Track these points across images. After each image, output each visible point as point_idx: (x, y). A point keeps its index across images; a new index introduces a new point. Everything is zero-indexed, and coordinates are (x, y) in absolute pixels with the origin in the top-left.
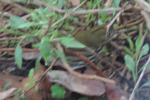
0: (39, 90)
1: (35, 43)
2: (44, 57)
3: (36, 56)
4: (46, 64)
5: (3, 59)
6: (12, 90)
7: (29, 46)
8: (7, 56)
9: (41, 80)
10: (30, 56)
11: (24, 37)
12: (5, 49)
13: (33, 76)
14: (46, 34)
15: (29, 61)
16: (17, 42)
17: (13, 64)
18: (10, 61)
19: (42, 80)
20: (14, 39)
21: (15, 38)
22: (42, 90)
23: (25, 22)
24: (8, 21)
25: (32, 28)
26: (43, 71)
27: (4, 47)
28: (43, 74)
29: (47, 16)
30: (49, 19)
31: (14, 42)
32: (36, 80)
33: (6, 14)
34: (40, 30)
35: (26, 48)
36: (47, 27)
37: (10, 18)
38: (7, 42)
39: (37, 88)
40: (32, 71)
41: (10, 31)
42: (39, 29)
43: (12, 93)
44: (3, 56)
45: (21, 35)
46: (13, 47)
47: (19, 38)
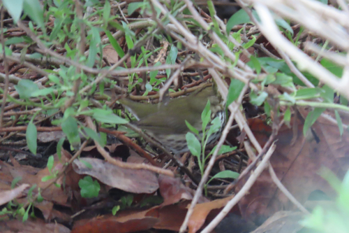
0: (62, 186)
1: (54, 118)
2: (69, 138)
3: (58, 137)
4: (72, 149)
5: (9, 142)
6: (24, 186)
7: (46, 123)
8: (15, 138)
9: (64, 172)
10: (48, 137)
11: (38, 110)
12: (11, 128)
13: (54, 166)
14: (71, 105)
15: (48, 144)
16: (28, 117)
17: (24, 150)
18: (19, 146)
19: (66, 173)
20: (24, 114)
21: (26, 111)
22: (67, 186)
23: (40, 89)
24: (15, 87)
25: (49, 96)
26: (67, 159)
27: (10, 126)
28: (67, 164)
29: (73, 78)
30: (75, 83)
31: (24, 118)
32: (57, 172)
33: (12, 76)
34: (62, 100)
35: (41, 126)
36: (72, 94)
37: (19, 83)
38: (14, 118)
39: (59, 184)
40: (51, 158)
41: (19, 102)
42: (60, 97)
43: (22, 192)
44: (9, 139)
45: (34, 107)
46: (23, 125)
47: (31, 111)
